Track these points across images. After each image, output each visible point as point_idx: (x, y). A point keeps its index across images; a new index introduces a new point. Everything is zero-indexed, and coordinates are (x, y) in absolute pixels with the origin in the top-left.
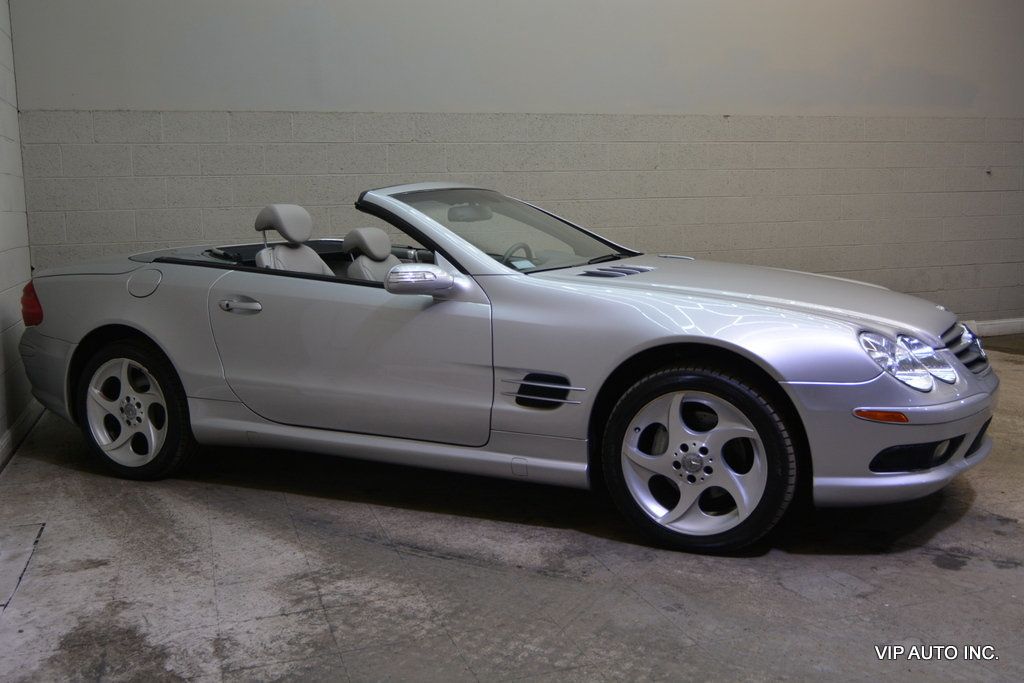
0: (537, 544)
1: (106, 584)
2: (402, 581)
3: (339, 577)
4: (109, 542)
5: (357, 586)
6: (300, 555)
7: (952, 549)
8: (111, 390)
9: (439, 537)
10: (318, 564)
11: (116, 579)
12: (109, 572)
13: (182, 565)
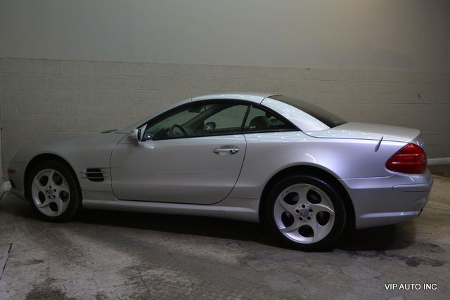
0: (234, 255)
1: (43, 271)
2: (177, 270)
3: (149, 268)
4: (42, 252)
5: (157, 272)
6: (130, 258)
9: (191, 251)
10: (138, 263)
11: (48, 268)
12: (45, 265)
13: (77, 262)
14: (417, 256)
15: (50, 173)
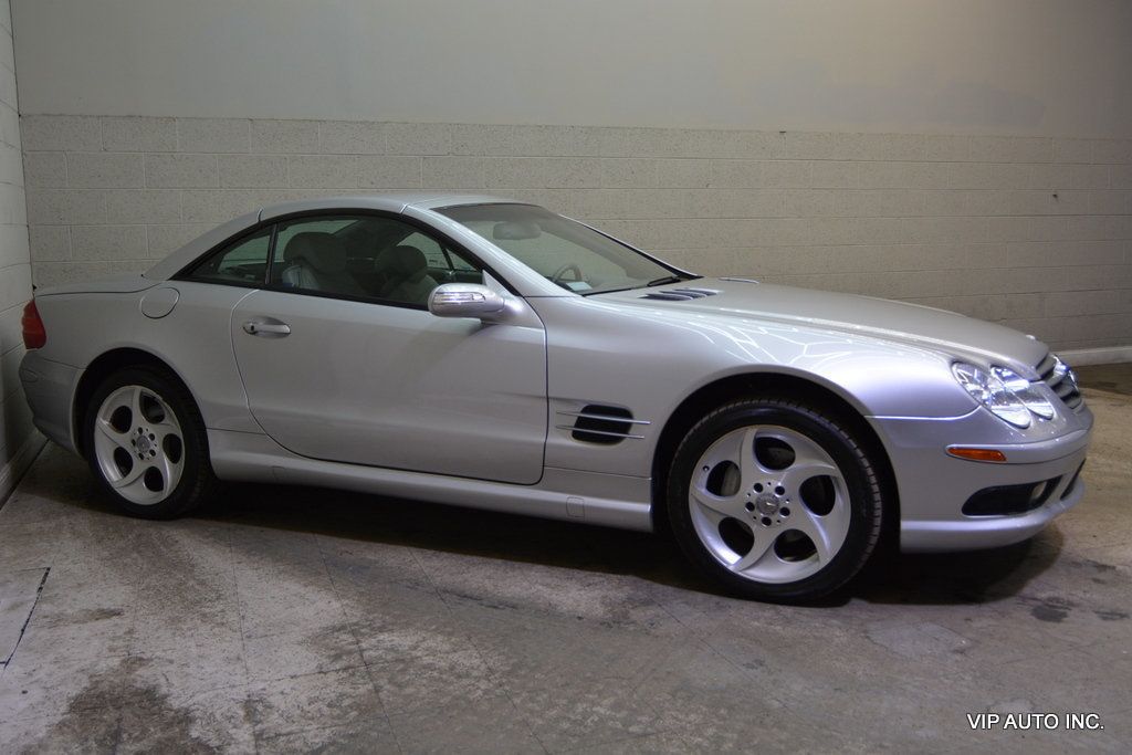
0: (597, 593)
1: (120, 637)
2: (451, 634)
3: (382, 629)
4: (123, 589)
5: (402, 640)
6: (336, 605)
7: (1050, 599)
8: (122, 420)
9: (489, 585)
10: (355, 615)
11: (131, 632)
12: (124, 623)
13: (205, 615)
14: (1062, 594)
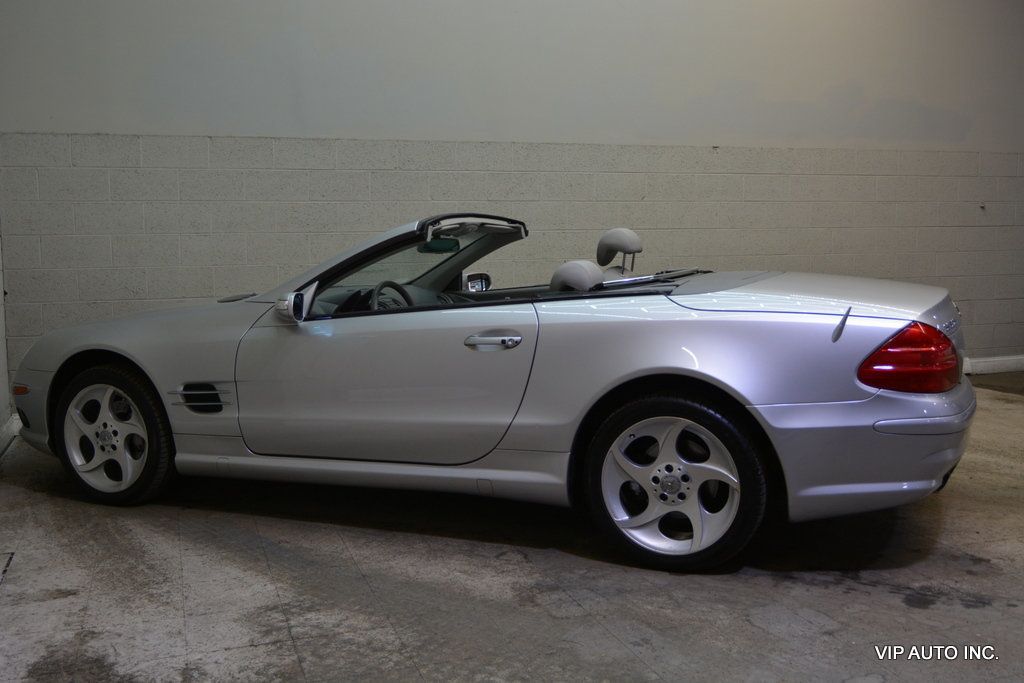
0: (509, 579)
1: (75, 613)
2: (372, 614)
3: (310, 609)
4: (79, 572)
5: (327, 619)
6: (270, 587)
7: (922, 588)
9: (411, 571)
10: (288, 597)
11: (85, 609)
12: (78, 602)
13: (152, 595)
14: (934, 583)
15: (104, 394)
